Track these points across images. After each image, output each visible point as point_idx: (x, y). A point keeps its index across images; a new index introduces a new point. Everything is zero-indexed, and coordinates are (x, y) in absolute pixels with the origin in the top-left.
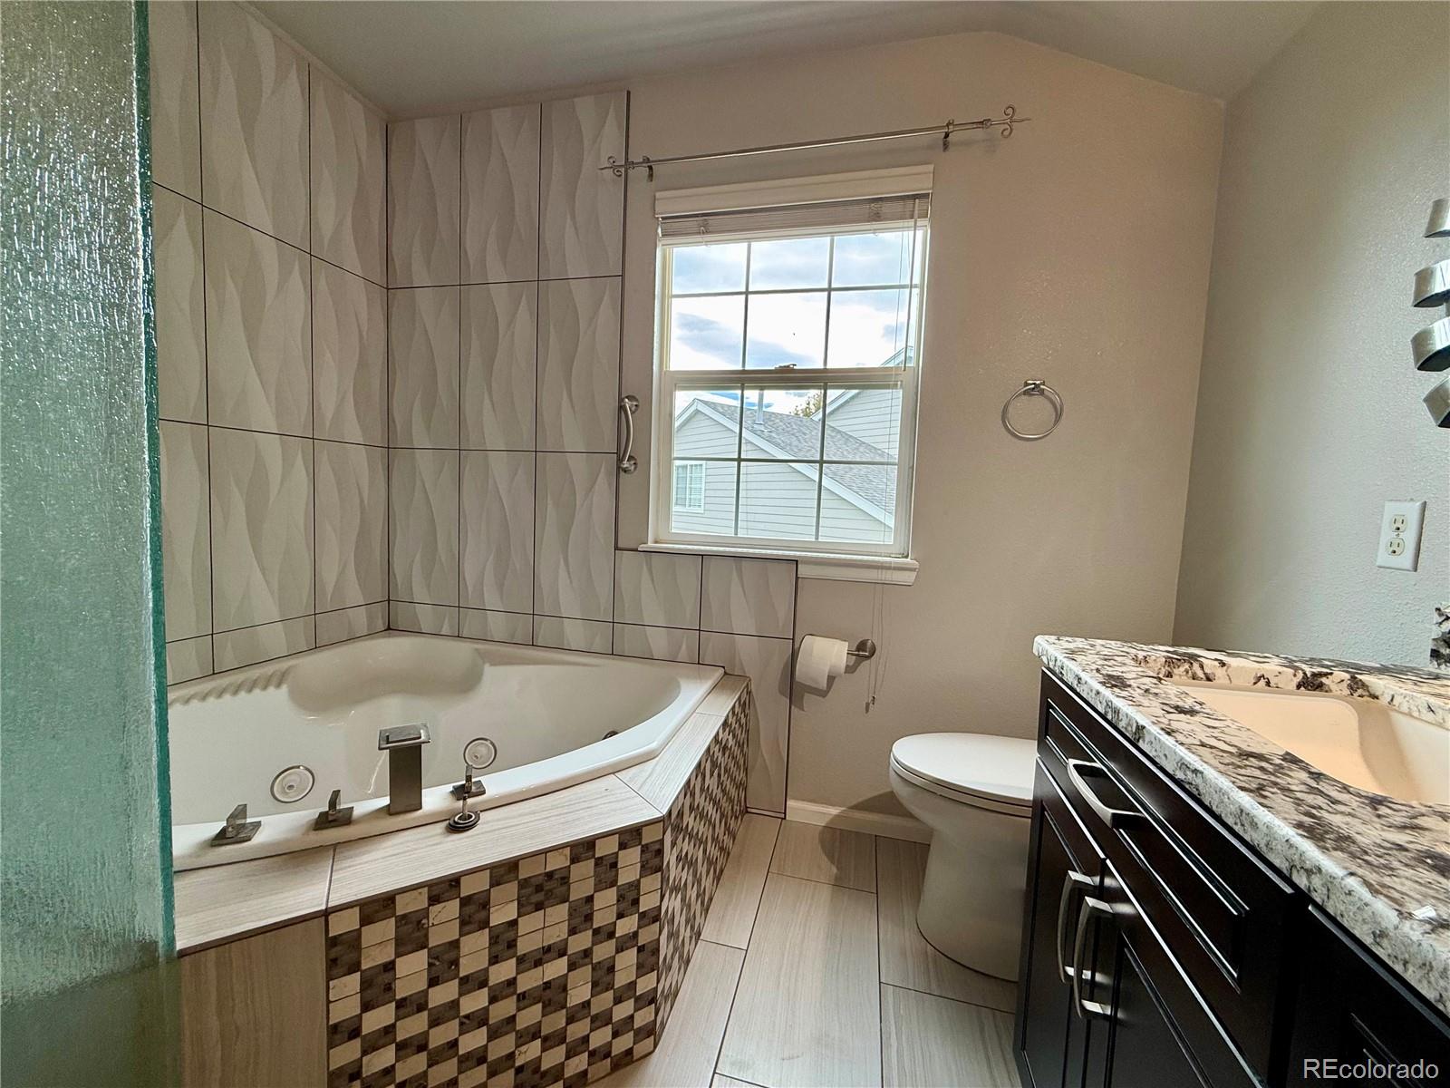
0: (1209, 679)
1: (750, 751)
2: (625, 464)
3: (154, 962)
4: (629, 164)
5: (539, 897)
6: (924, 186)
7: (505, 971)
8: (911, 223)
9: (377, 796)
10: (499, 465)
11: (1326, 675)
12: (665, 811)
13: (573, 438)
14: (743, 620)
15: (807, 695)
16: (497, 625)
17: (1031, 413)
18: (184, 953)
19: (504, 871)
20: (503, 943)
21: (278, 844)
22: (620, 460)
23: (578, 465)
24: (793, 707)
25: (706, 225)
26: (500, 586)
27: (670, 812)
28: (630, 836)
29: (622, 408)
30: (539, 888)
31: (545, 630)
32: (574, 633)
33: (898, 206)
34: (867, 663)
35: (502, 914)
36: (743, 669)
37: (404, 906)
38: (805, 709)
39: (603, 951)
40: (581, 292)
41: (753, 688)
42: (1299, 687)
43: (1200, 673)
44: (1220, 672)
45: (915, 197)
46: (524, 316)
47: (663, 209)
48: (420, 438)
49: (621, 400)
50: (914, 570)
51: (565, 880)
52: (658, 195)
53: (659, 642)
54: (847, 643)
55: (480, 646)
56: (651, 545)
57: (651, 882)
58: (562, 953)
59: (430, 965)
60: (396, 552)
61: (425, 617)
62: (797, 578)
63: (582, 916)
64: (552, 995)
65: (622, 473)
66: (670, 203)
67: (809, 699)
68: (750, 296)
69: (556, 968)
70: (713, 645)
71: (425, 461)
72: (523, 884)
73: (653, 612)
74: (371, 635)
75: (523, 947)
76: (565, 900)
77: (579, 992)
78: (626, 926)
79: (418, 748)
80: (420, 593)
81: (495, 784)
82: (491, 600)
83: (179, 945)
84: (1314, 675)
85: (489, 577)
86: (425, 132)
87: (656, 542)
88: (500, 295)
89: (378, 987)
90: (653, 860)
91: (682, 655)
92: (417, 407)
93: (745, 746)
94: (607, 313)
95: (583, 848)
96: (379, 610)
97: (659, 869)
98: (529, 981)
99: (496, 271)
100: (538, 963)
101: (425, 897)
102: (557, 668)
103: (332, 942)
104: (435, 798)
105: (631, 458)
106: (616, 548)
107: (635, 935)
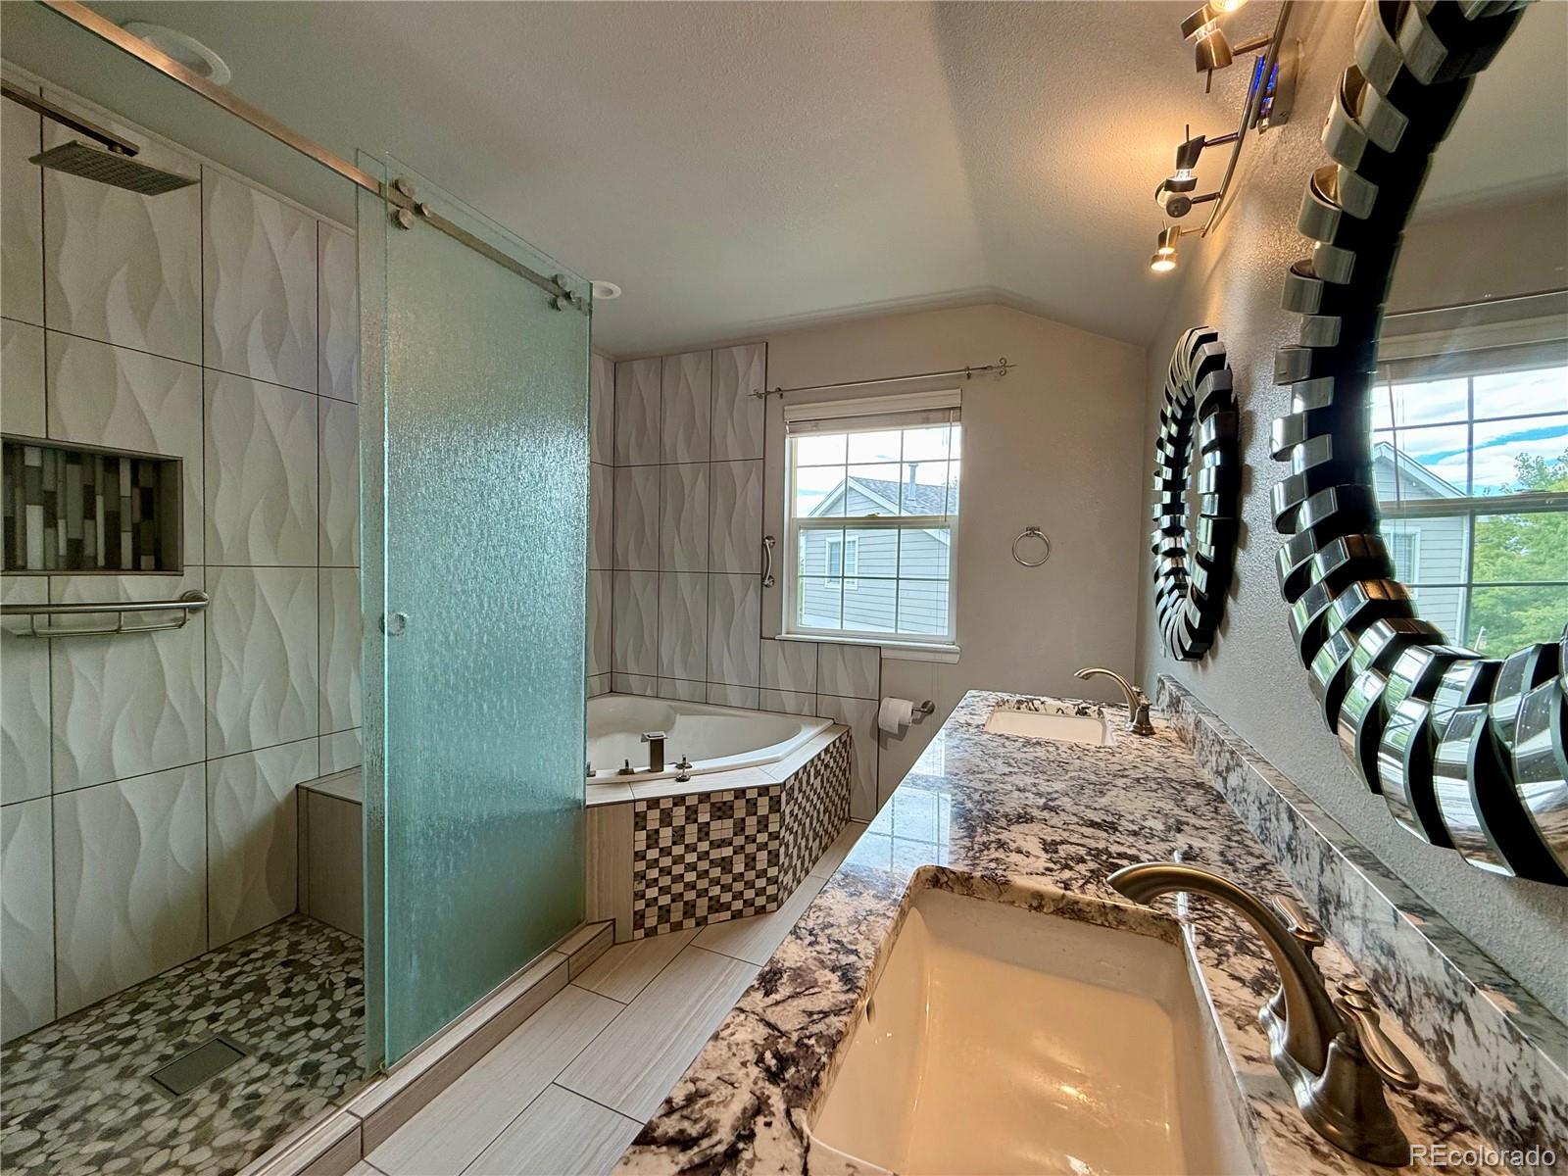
0: (1036, 710)
1: (852, 778)
2: (767, 582)
3: (580, 808)
4: (767, 393)
5: (719, 814)
6: (957, 402)
7: (704, 846)
8: (949, 424)
9: (645, 766)
10: (684, 581)
11: (1088, 708)
12: (782, 781)
13: (733, 565)
14: (845, 687)
15: (890, 739)
16: (682, 689)
17: (1032, 548)
18: (588, 807)
19: (705, 797)
20: (704, 832)
21: (606, 779)
22: (763, 579)
23: (735, 582)
24: (880, 748)
25: (816, 425)
26: (685, 663)
27: (785, 783)
28: (764, 790)
29: (764, 545)
30: (719, 809)
31: (715, 693)
32: (734, 696)
33: (939, 415)
34: (929, 717)
35: (704, 818)
36: (845, 720)
37: (664, 805)
38: (889, 747)
39: (751, 848)
40: (737, 469)
41: (853, 733)
42: (1076, 714)
43: (1032, 708)
44: (1041, 707)
45: (950, 409)
46: (701, 483)
47: (790, 417)
48: (633, 564)
49: (763, 540)
50: (957, 653)
51: (732, 808)
52: (786, 408)
53: (790, 702)
54: (912, 703)
55: (673, 704)
56: (784, 635)
57: (774, 818)
58: (730, 844)
59: (673, 835)
60: (617, 641)
61: (635, 683)
62: (881, 658)
63: (740, 827)
64: (726, 864)
65: (764, 588)
66: (794, 413)
67: (891, 741)
68: (849, 467)
69: (728, 851)
70: (826, 703)
71: (636, 579)
72: (713, 805)
73: (785, 682)
74: (602, 695)
75: (713, 836)
76: (732, 817)
77: (739, 867)
78: (762, 838)
79: (662, 741)
80: (632, 667)
81: (696, 766)
82: (679, 673)
83: (587, 803)
84: (1083, 708)
85: (678, 657)
86: (639, 367)
87: (788, 633)
88: (686, 471)
89: (653, 839)
90: (775, 805)
91: (806, 711)
92: (632, 543)
93: (848, 772)
94: (754, 481)
95: (740, 793)
96: (606, 679)
97: (779, 811)
98: (715, 854)
99: (683, 456)
100: (719, 846)
101: (671, 803)
102: (722, 718)
103: (637, 815)
104: (668, 769)
105: (770, 577)
106: (761, 638)
107: (766, 843)
